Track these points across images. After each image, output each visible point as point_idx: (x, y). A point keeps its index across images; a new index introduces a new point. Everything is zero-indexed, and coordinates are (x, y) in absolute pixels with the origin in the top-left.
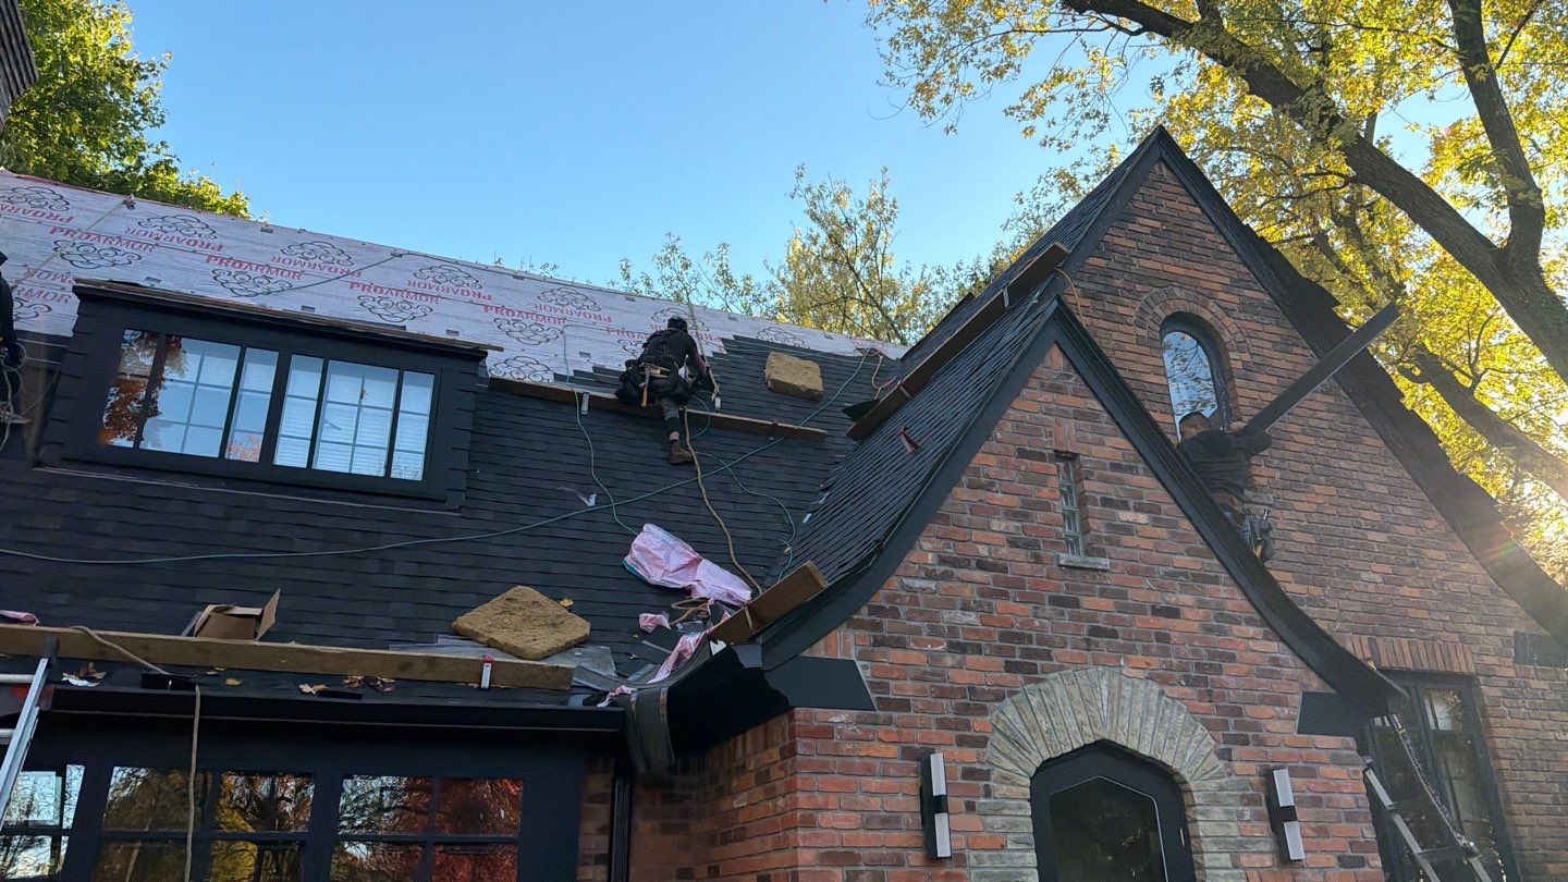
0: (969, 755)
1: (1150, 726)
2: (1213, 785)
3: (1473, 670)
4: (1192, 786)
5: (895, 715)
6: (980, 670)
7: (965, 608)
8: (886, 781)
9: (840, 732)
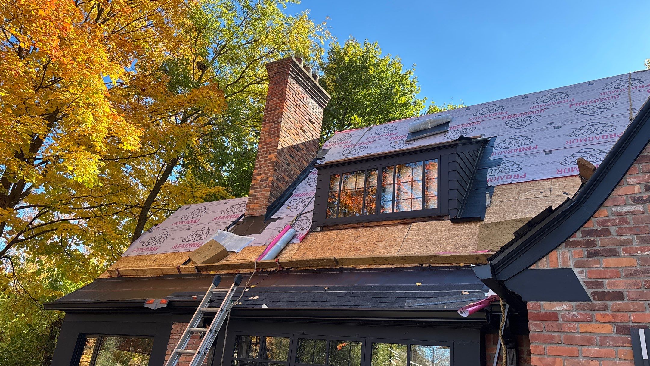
5: (610, 303)
8: (603, 350)
9: (563, 316)
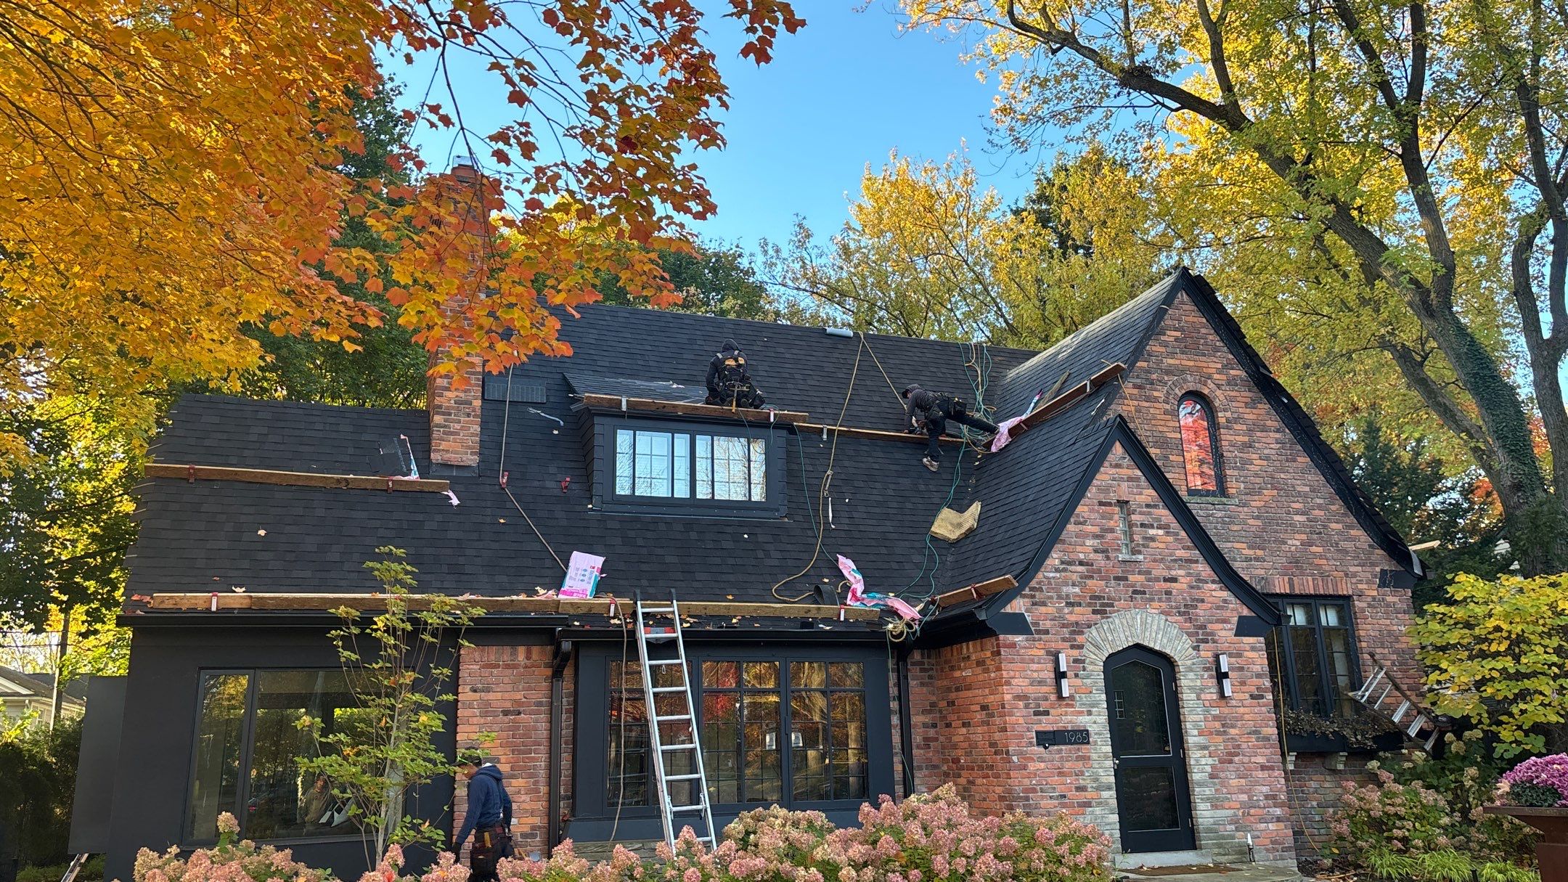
0: (1075, 653)
1: (1160, 636)
2: (1189, 662)
3: (1350, 593)
4: (1179, 663)
5: (1043, 636)
6: (1081, 614)
7: (1074, 585)
8: (1040, 665)
9: (1019, 645)
